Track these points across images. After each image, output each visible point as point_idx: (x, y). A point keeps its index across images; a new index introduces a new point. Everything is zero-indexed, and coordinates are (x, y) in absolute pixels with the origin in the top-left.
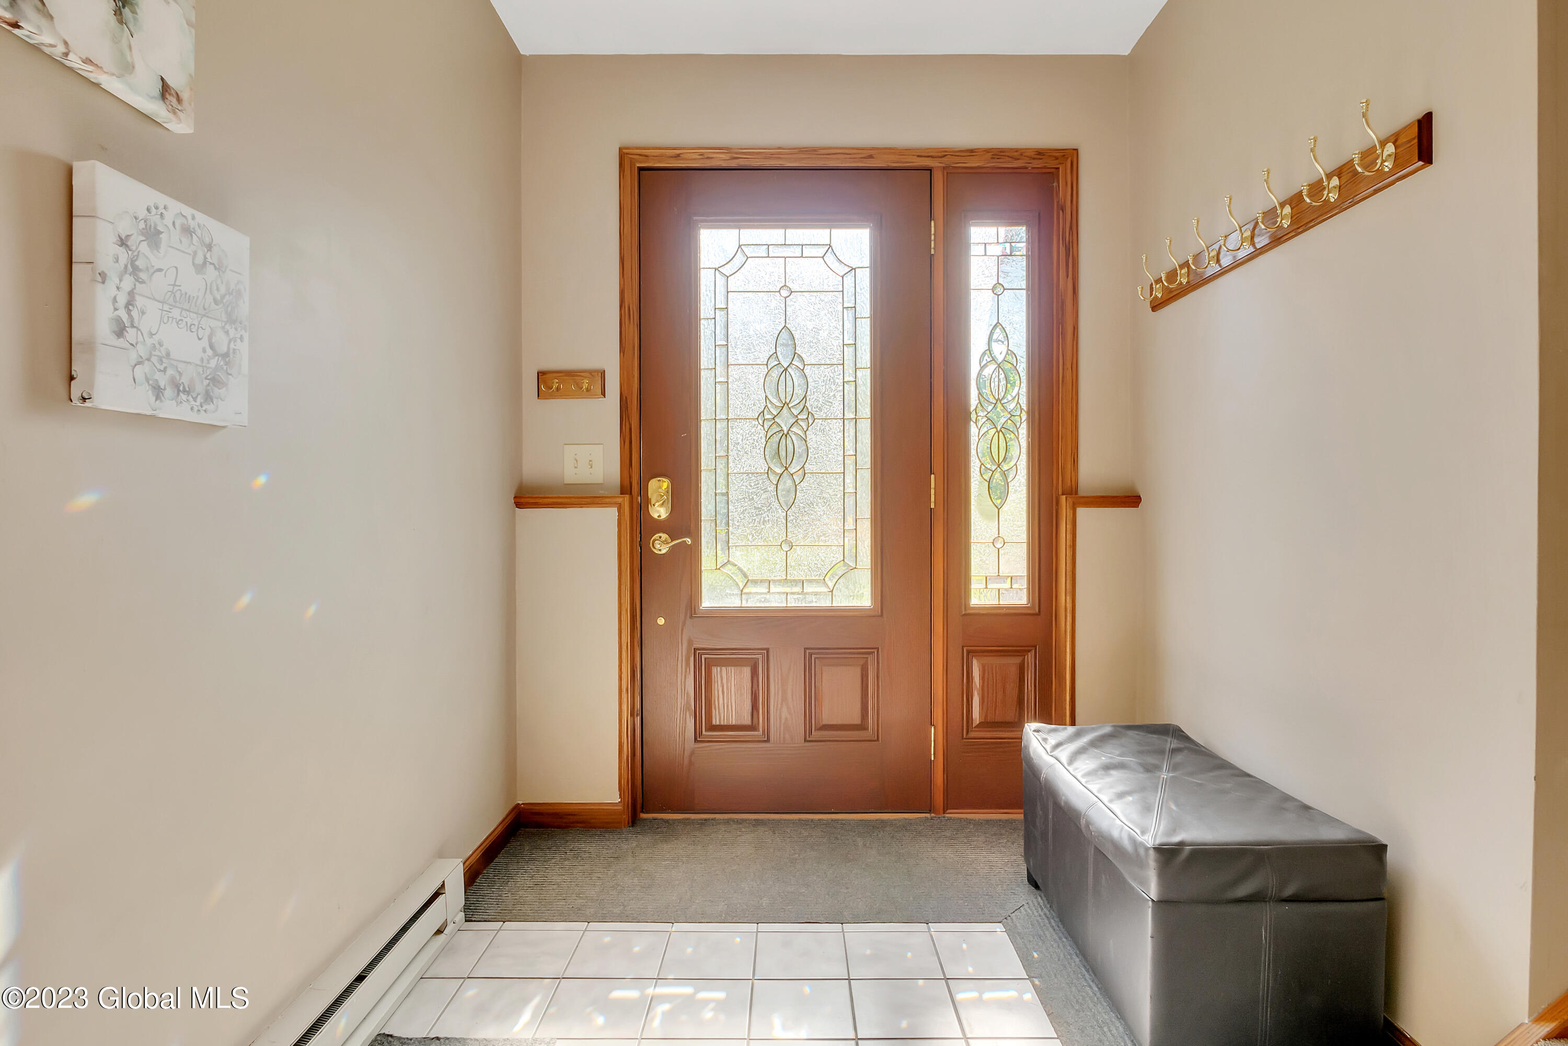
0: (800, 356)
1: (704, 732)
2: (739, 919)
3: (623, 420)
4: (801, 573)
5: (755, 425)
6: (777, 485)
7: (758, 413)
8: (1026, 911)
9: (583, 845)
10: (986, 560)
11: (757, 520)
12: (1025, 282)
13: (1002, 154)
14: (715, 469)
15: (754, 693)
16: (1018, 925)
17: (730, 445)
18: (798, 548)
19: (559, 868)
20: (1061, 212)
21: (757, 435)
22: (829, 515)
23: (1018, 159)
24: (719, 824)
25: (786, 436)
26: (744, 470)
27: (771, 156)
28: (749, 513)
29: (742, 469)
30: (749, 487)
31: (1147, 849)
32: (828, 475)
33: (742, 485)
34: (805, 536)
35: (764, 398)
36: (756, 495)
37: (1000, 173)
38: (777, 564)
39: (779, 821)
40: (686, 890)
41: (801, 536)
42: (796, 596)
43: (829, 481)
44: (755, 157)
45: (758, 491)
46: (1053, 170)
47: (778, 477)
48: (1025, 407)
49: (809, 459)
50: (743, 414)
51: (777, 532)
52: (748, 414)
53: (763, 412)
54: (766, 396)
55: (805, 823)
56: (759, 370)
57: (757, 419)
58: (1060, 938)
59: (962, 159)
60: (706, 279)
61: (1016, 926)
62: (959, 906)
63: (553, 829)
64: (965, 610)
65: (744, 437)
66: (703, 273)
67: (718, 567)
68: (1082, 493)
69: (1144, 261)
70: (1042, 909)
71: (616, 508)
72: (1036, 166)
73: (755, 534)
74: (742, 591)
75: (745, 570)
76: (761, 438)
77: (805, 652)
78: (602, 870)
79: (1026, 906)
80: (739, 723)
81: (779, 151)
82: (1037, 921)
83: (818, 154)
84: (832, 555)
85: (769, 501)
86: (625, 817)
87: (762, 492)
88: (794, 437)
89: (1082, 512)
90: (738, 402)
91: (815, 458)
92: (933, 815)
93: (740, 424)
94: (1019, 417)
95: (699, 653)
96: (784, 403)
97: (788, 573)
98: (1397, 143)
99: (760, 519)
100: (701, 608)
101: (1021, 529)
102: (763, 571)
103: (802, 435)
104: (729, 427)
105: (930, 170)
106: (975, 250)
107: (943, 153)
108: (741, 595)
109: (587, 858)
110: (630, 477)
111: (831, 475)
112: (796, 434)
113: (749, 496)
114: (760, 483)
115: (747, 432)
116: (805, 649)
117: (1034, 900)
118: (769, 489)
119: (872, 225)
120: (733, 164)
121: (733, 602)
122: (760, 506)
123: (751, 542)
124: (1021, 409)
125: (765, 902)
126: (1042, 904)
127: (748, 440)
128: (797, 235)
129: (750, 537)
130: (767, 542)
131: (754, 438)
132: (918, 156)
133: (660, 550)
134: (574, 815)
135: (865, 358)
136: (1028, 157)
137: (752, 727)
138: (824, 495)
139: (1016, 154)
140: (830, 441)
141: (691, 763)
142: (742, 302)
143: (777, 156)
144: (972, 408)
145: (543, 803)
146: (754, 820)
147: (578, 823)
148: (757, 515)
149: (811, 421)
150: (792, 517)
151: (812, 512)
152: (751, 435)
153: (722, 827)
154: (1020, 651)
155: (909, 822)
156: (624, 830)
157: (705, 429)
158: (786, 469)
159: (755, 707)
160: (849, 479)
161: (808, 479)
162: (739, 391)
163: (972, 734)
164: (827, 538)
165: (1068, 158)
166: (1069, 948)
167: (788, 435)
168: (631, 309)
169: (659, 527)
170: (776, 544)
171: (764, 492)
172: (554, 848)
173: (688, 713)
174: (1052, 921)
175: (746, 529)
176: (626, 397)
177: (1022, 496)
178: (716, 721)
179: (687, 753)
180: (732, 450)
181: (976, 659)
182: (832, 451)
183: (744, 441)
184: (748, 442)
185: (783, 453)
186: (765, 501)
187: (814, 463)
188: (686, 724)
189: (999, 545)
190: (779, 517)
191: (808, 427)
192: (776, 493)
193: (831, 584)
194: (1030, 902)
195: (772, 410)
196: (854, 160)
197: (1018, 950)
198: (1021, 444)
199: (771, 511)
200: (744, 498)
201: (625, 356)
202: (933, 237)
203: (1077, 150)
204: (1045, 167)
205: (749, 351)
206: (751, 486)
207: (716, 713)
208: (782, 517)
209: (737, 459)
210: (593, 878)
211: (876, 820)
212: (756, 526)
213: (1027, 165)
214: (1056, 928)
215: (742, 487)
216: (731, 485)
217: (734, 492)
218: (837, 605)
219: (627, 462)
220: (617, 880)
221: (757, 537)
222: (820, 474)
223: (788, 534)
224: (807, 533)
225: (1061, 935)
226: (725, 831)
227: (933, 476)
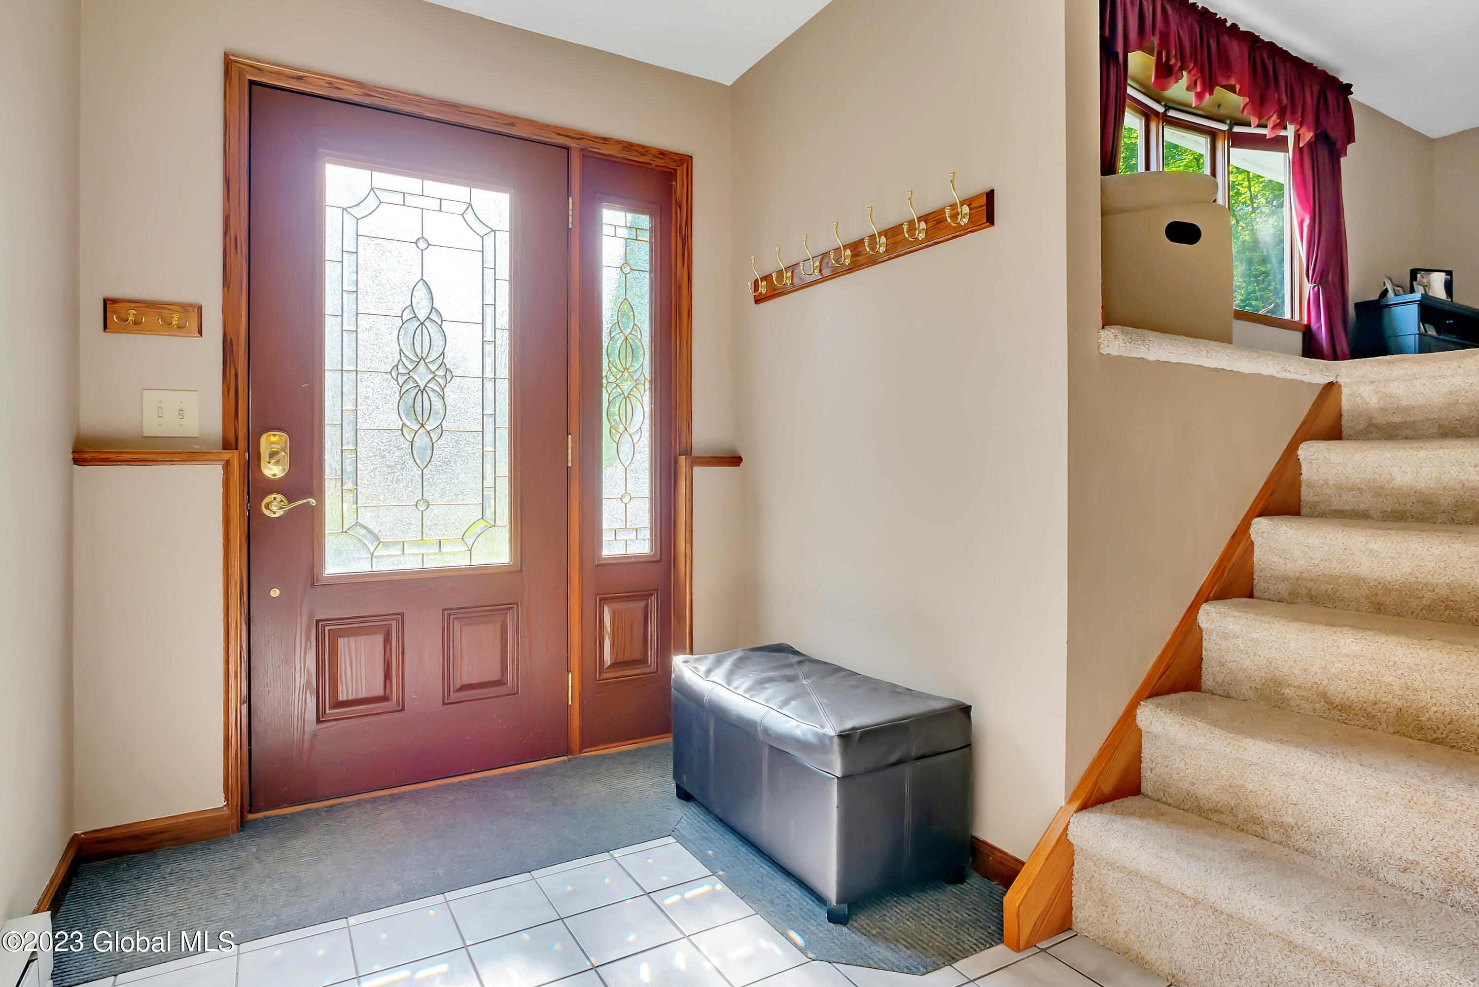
0: (437, 311)
1: (328, 711)
2: (421, 894)
3: (226, 365)
4: (438, 533)
5: (387, 379)
6: (412, 442)
7: (392, 367)
8: (686, 821)
9: (185, 865)
10: (616, 514)
11: (389, 479)
12: (648, 265)
13: (631, 147)
14: (342, 424)
15: (386, 661)
16: (685, 834)
17: (359, 399)
18: (435, 507)
19: (165, 896)
20: (678, 208)
21: (390, 390)
22: (467, 473)
23: (645, 155)
24: (350, 807)
25: (422, 392)
26: (375, 426)
27: (409, 102)
28: (380, 471)
29: (372, 425)
30: (381, 444)
31: (831, 738)
32: (466, 433)
33: (373, 442)
34: (442, 495)
35: (398, 351)
36: (389, 452)
37: (628, 164)
38: (412, 524)
39: (417, 791)
40: (345, 881)
41: (437, 495)
42: (433, 557)
43: (467, 439)
44: (392, 99)
45: (391, 448)
46: (672, 171)
47: (413, 434)
48: (648, 377)
49: (446, 416)
50: (375, 366)
51: (412, 491)
52: (380, 367)
53: (397, 366)
54: (401, 350)
55: (447, 788)
56: (393, 321)
57: (390, 373)
58: (723, 836)
59: (596, 145)
60: (332, 219)
61: (684, 836)
62: (629, 830)
63: (131, 856)
64: (598, 561)
65: (375, 391)
66: (329, 212)
67: (344, 530)
68: (696, 453)
69: (753, 261)
70: (699, 817)
71: (221, 466)
72: (659, 164)
73: (387, 494)
74: (372, 554)
75: (376, 531)
76: (395, 392)
77: (443, 614)
78: (226, 885)
79: (685, 817)
80: (368, 696)
81: (418, 98)
82: (699, 827)
83: (459, 111)
84: (470, 513)
85: (403, 459)
86: (234, 822)
87: (395, 449)
88: (430, 393)
89: (697, 470)
90: (368, 354)
91: (453, 416)
92: (569, 757)
93: (371, 377)
94: (643, 385)
95: (322, 625)
96: (420, 357)
97: (424, 534)
98: (971, 206)
99: (393, 478)
100: (325, 575)
101: (645, 485)
102: (397, 532)
103: (439, 391)
104: (358, 380)
105: (568, 149)
106: (607, 230)
107: (581, 136)
108: (372, 558)
109: (199, 877)
110: (236, 430)
111: (470, 433)
112: (434, 390)
113: (380, 453)
114: (393, 440)
115: (379, 386)
116: (444, 610)
117: (689, 810)
118: (403, 446)
119: (512, 191)
120: (367, 101)
121: (361, 566)
122: (392, 464)
123: (383, 502)
124: (645, 378)
125: (440, 871)
126: (697, 813)
127: (379, 394)
128: (435, 188)
129: (382, 497)
130: (400, 501)
131: (387, 392)
132: (558, 134)
133: (274, 513)
134: (163, 832)
135: (504, 319)
136: (652, 155)
137: (385, 698)
138: (462, 453)
139: (642, 150)
140: (469, 399)
141: (312, 746)
142: (374, 248)
143: (417, 103)
144: (604, 374)
145: (115, 827)
146: (389, 796)
147: (167, 841)
148: (389, 473)
149: (449, 378)
150: (428, 476)
151: (450, 470)
152: (383, 389)
153: (356, 811)
154: (645, 596)
155: (549, 768)
156: (233, 837)
157: (330, 380)
158: (422, 426)
159: (387, 676)
160: (489, 437)
161: (446, 436)
162: (369, 342)
163: (604, 676)
164: (465, 497)
165: (684, 163)
166: (733, 842)
167: (424, 391)
168: (238, 239)
169: (273, 487)
170: (411, 504)
171: (397, 450)
172: (144, 877)
173: (308, 692)
174: (710, 824)
175: (378, 488)
176: (231, 339)
177: (645, 456)
178: (342, 697)
179: (307, 736)
180: (361, 404)
181: (607, 606)
182: (471, 408)
183: (375, 396)
184: (379, 396)
185: (418, 409)
186: (398, 459)
187: (452, 421)
188: (306, 704)
189: (626, 500)
190: (414, 476)
191: (446, 383)
192: (410, 451)
193: (470, 542)
194: (687, 813)
195: (407, 363)
196: (495, 124)
197: (694, 854)
198: (645, 409)
199: (405, 469)
200: (375, 456)
201: (230, 291)
202: (570, 213)
203: (691, 157)
204: (666, 167)
205: (381, 300)
206: (383, 443)
207: (342, 688)
208: (417, 476)
209: (367, 414)
210: (219, 897)
211: (517, 772)
212: (389, 485)
213: (652, 162)
214: (716, 828)
215: (373, 444)
216: (359, 442)
217: (363, 449)
218: (476, 563)
219: (231, 413)
220: (251, 891)
221: (389, 497)
222: (458, 432)
223: (424, 493)
224: (445, 492)
225: (722, 833)
226: (360, 813)
227: (570, 436)
